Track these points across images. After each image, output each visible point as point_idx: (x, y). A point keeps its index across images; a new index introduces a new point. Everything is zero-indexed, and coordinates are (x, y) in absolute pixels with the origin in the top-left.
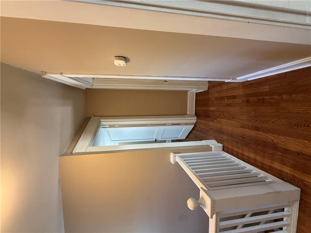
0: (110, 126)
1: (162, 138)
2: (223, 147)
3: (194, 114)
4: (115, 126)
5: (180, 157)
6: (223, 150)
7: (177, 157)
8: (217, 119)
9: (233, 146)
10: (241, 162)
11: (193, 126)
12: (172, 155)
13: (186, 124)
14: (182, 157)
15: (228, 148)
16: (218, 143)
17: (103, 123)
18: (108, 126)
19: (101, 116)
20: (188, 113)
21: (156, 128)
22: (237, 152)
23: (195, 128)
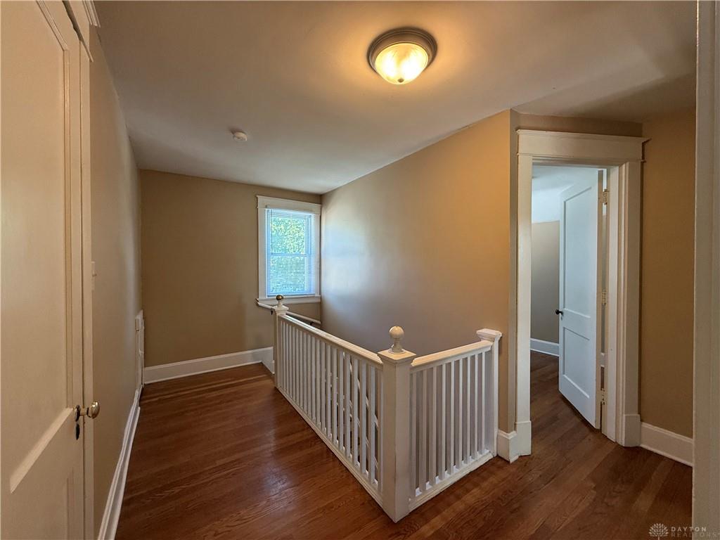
0: (606, 191)
1: (564, 328)
2: (505, 460)
3: (643, 446)
4: (604, 207)
5: (489, 349)
6: (498, 457)
7: (491, 344)
8: (594, 492)
9: (503, 481)
10: (462, 471)
11: (593, 424)
12: (497, 334)
13: (601, 406)
14: (489, 353)
15: (500, 468)
16: (521, 457)
17: (615, 172)
18: (605, 187)
19: (642, 164)
20: (645, 425)
21: (591, 317)
22: (485, 479)
23: (586, 428)
